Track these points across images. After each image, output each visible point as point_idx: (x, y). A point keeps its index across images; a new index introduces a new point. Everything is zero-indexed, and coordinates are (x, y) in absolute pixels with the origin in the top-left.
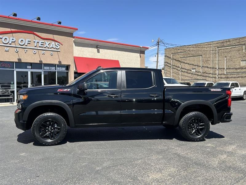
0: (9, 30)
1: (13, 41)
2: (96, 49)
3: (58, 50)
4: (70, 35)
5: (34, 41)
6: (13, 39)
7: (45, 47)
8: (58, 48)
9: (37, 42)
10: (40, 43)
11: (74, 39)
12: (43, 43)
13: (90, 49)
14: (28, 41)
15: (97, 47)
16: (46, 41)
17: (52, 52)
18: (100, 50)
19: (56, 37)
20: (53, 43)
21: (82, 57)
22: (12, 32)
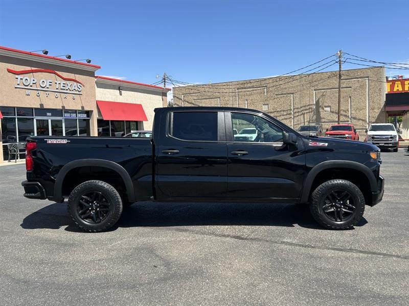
0: (29, 68)
1: (34, 82)
2: (118, 91)
3: (80, 93)
4: (91, 74)
5: (56, 82)
6: (34, 80)
7: (67, 90)
8: (80, 90)
9: (59, 84)
10: (62, 85)
11: (96, 80)
12: (65, 84)
13: (112, 91)
14: (50, 82)
15: (119, 89)
16: (68, 82)
17: (74, 95)
18: (123, 92)
19: (78, 77)
20: (75, 83)
21: (104, 100)
22: (32, 72)
